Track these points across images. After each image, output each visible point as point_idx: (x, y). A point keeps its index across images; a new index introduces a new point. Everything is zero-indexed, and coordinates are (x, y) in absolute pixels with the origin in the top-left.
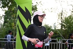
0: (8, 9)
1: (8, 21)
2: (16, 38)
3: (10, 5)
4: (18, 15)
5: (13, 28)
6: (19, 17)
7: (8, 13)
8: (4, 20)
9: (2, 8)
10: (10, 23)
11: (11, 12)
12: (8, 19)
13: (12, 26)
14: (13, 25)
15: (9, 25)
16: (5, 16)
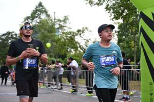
0: (123, 20)
1: (124, 40)
2: (140, 64)
3: (127, 14)
4: (141, 27)
5: (133, 49)
6: (142, 31)
7: (123, 26)
8: (117, 39)
9: (114, 19)
10: (127, 43)
11: (128, 24)
12: (124, 37)
13: (130, 46)
14: (133, 45)
15: (125, 46)
16: (118, 32)
